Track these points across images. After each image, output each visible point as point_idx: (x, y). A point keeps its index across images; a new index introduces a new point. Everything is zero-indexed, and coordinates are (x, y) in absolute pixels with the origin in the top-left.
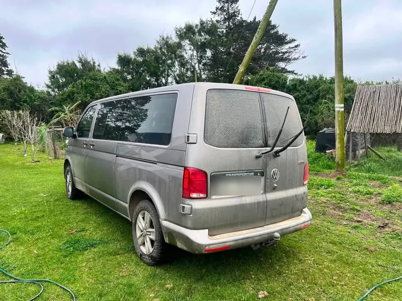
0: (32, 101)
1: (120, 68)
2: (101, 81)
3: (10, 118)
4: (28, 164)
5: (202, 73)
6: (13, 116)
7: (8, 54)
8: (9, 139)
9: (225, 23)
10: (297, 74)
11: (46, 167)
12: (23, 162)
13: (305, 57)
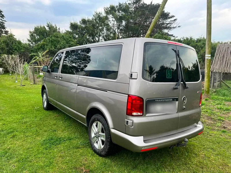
0: (19, 49)
1: (71, 31)
2: (61, 38)
3: (7, 59)
4: (18, 87)
5: (120, 35)
6: (9, 58)
7: (5, 21)
8: (6, 72)
9: (134, 5)
10: (175, 36)
11: (29, 89)
12: (15, 85)
13: (180, 26)
